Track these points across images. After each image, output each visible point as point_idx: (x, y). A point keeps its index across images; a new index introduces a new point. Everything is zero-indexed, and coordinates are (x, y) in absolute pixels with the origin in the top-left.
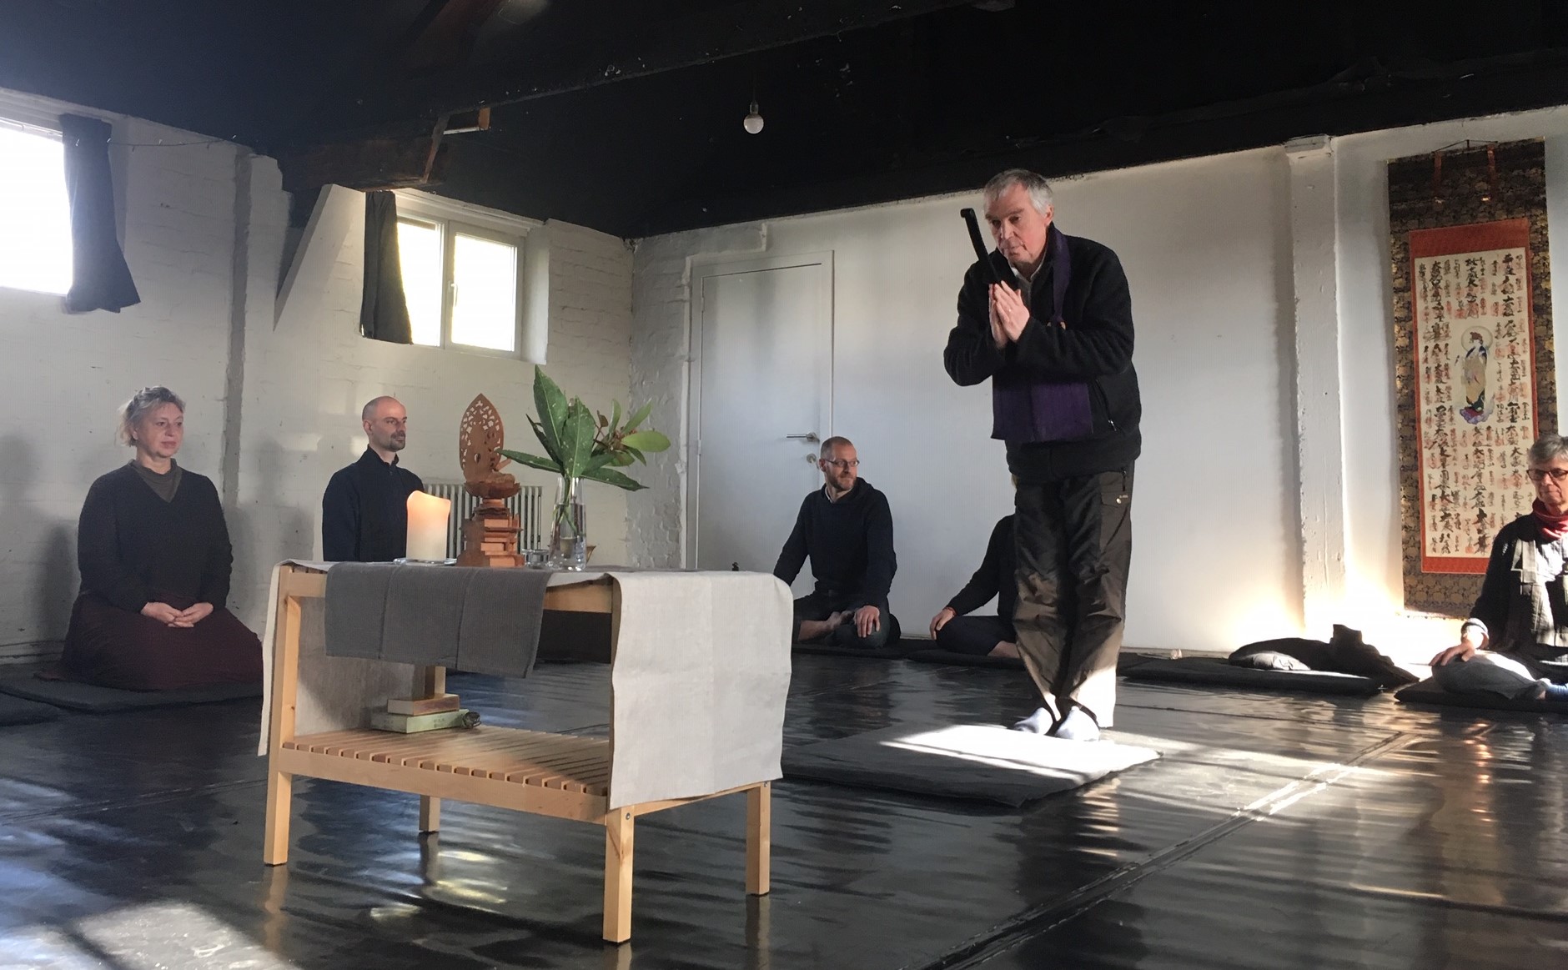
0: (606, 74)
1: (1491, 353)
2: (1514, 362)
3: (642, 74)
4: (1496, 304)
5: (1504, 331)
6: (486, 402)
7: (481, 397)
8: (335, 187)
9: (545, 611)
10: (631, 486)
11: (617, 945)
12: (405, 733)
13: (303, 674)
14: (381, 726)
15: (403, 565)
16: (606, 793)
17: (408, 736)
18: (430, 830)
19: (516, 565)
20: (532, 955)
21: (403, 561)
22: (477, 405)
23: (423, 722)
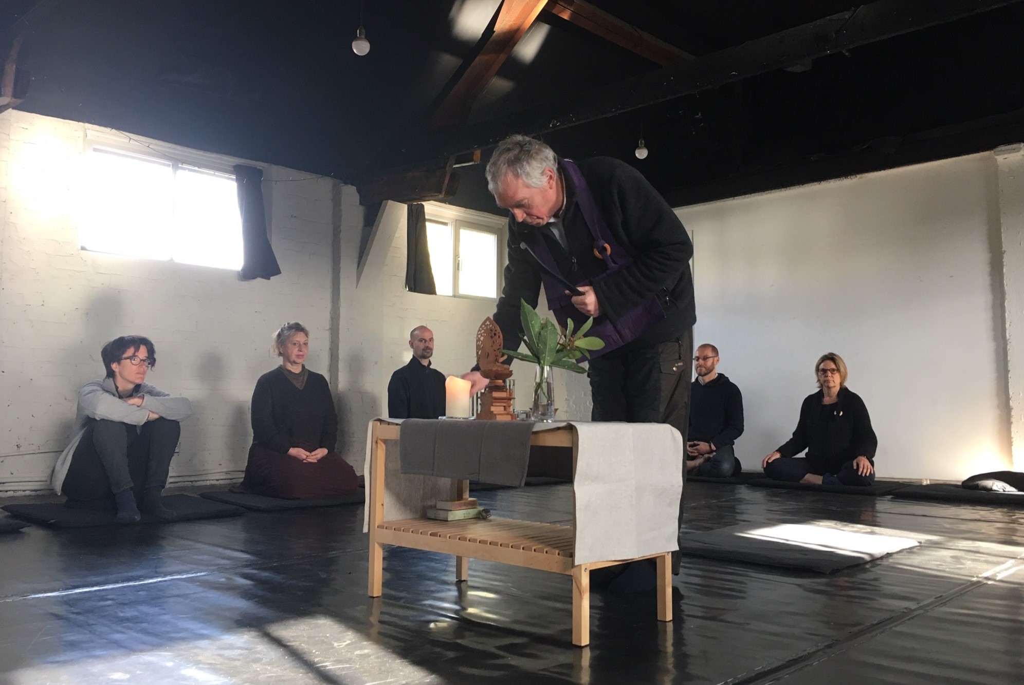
0: (551, 126)
3: (573, 124)
8: (390, 202)
9: (532, 447)
10: (580, 371)
11: (581, 647)
12: (447, 521)
13: (388, 485)
14: (433, 517)
15: (444, 420)
16: (572, 555)
17: (448, 523)
18: (463, 579)
19: (512, 418)
20: (528, 651)
21: (444, 418)
22: (486, 324)
23: (458, 514)
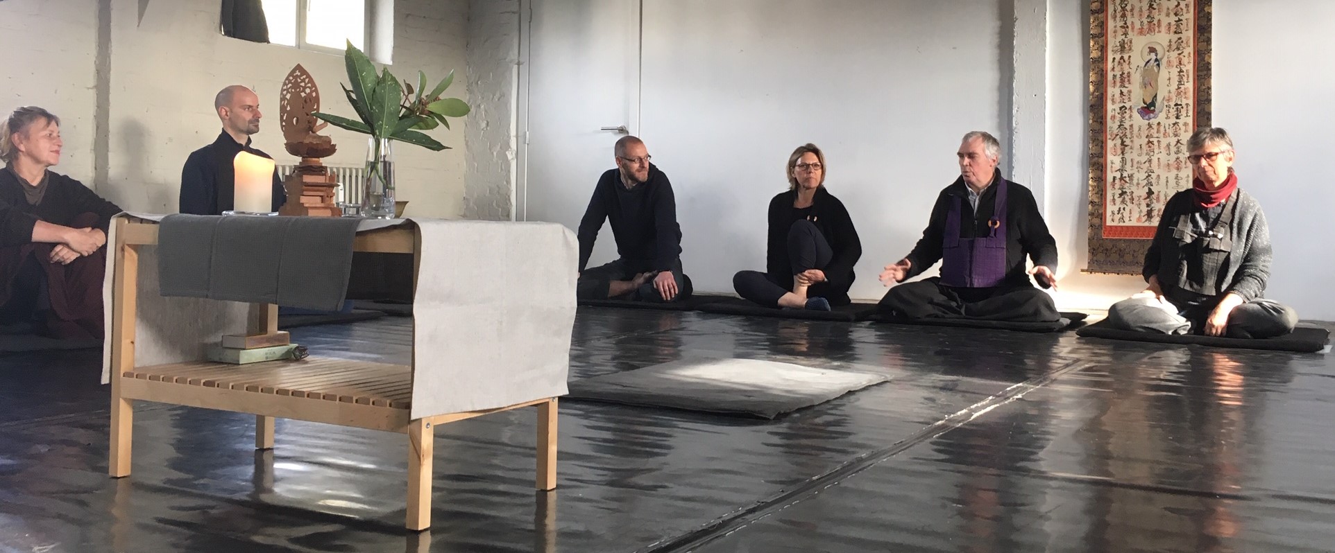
1: (1164, 63)
2: (1181, 71)
4: (1169, 24)
5: (1174, 46)
6: (303, 72)
7: (299, 67)
9: (356, 254)
10: (435, 146)
11: (419, 532)
12: (239, 364)
14: (217, 359)
16: (408, 406)
18: (265, 447)
19: (333, 215)
22: (295, 75)
23: (254, 354)
